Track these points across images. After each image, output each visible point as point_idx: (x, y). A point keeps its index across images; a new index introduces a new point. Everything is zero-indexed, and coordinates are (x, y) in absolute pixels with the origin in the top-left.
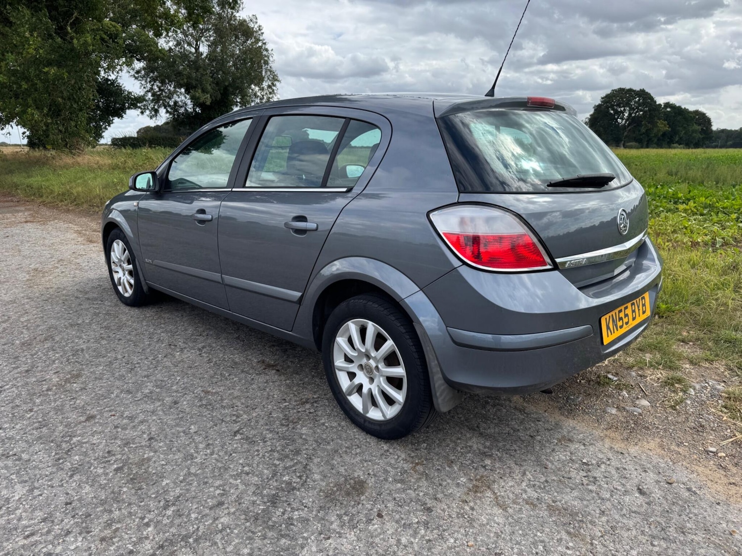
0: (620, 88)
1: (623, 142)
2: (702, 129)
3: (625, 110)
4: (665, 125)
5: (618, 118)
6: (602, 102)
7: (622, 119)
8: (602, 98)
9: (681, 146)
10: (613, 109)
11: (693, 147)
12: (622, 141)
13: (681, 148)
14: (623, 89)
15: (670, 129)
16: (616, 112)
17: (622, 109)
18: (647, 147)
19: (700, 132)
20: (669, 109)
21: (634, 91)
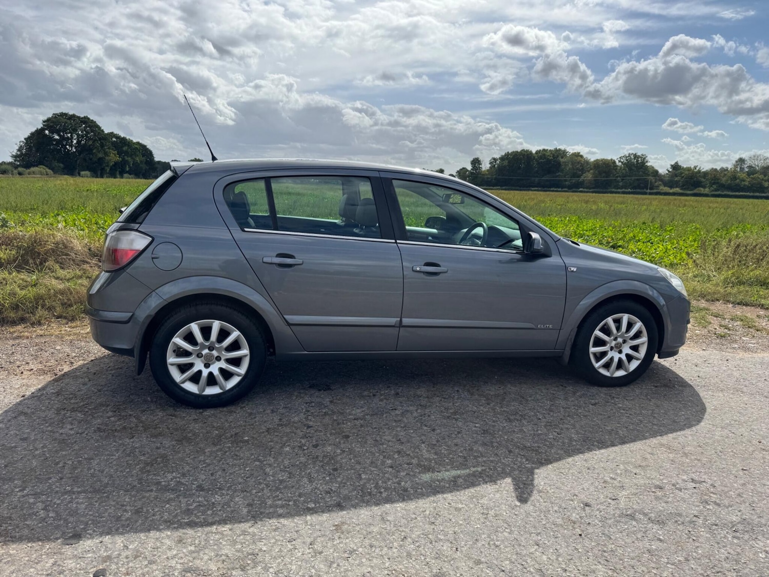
0: (62, 113)
1: (77, 171)
2: (146, 160)
3: (71, 136)
4: (115, 155)
5: (66, 145)
6: (44, 125)
7: (71, 146)
8: (44, 122)
9: (132, 176)
10: (59, 135)
11: (141, 176)
12: (76, 169)
13: (132, 178)
14: (66, 114)
15: (121, 159)
16: (62, 138)
17: (69, 135)
18: (102, 177)
19: (145, 163)
20: (114, 139)
21: (79, 117)
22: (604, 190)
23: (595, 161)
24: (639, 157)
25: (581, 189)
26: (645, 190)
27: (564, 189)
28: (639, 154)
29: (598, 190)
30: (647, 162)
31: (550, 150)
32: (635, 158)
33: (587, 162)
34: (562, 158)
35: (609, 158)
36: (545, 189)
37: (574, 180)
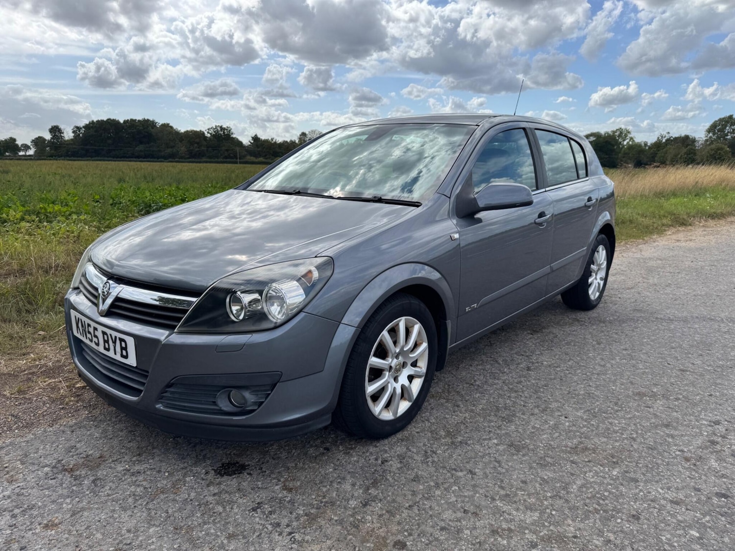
22: (199, 160)
23: (185, 132)
24: (224, 129)
25: (176, 159)
26: (234, 160)
27: (159, 160)
28: (224, 126)
29: (193, 160)
30: (232, 134)
31: (139, 121)
32: (221, 130)
33: (177, 133)
34: (153, 128)
35: (198, 130)
36: (140, 159)
37: (169, 151)
